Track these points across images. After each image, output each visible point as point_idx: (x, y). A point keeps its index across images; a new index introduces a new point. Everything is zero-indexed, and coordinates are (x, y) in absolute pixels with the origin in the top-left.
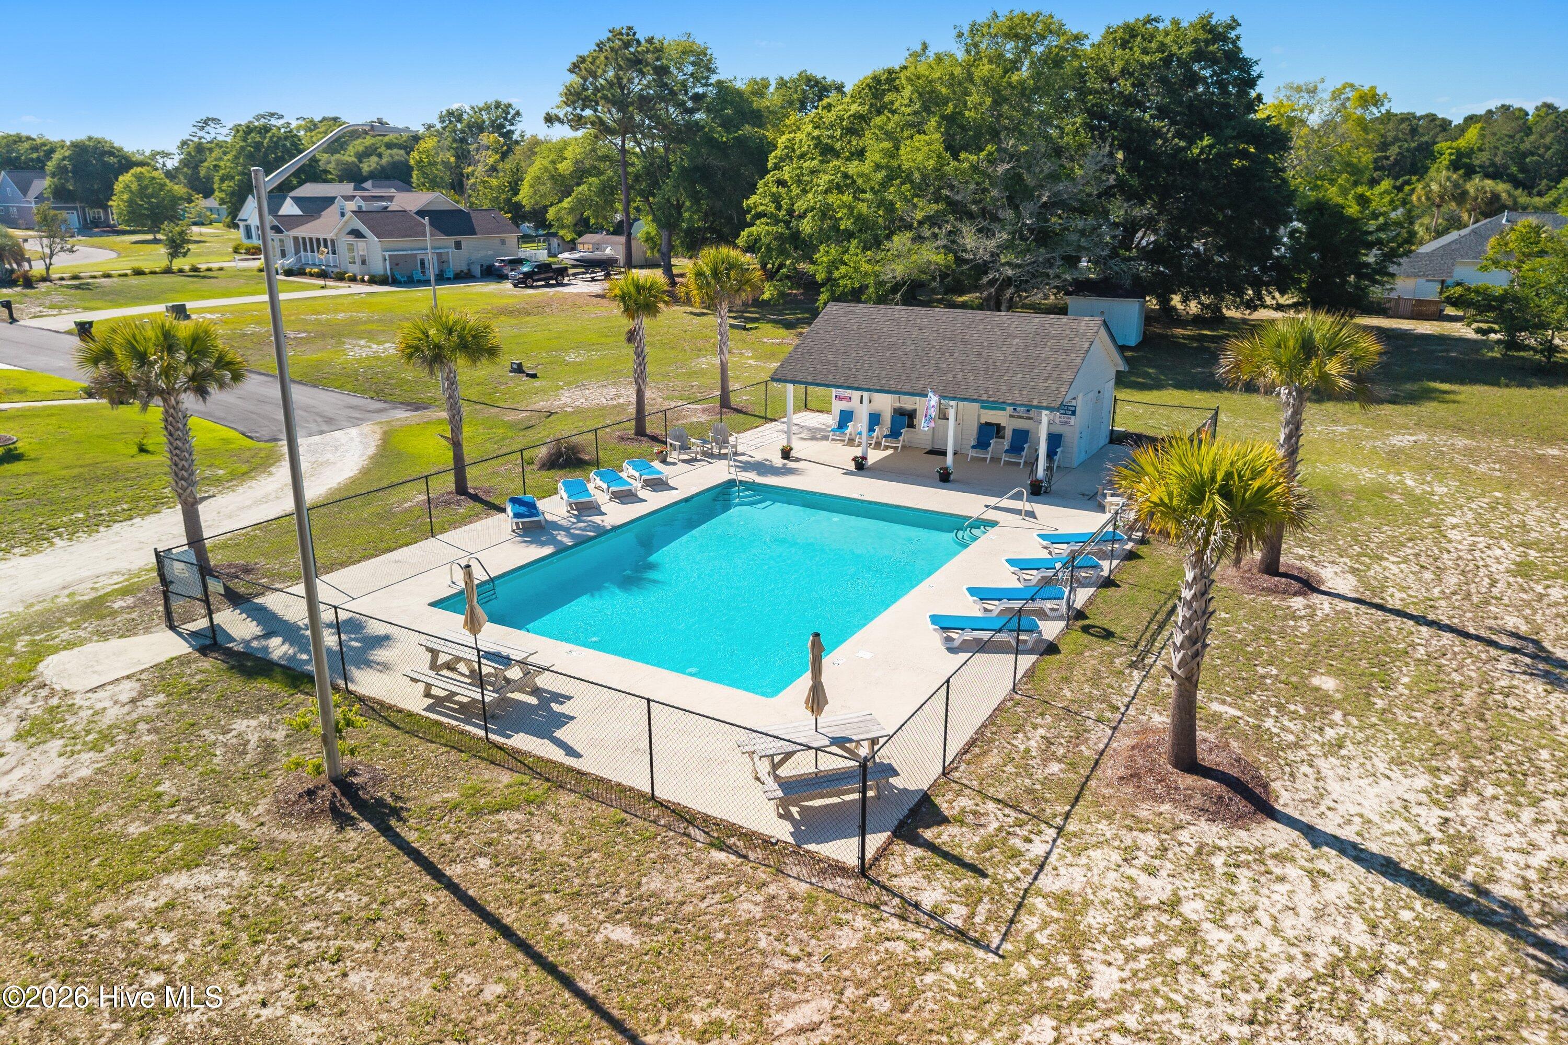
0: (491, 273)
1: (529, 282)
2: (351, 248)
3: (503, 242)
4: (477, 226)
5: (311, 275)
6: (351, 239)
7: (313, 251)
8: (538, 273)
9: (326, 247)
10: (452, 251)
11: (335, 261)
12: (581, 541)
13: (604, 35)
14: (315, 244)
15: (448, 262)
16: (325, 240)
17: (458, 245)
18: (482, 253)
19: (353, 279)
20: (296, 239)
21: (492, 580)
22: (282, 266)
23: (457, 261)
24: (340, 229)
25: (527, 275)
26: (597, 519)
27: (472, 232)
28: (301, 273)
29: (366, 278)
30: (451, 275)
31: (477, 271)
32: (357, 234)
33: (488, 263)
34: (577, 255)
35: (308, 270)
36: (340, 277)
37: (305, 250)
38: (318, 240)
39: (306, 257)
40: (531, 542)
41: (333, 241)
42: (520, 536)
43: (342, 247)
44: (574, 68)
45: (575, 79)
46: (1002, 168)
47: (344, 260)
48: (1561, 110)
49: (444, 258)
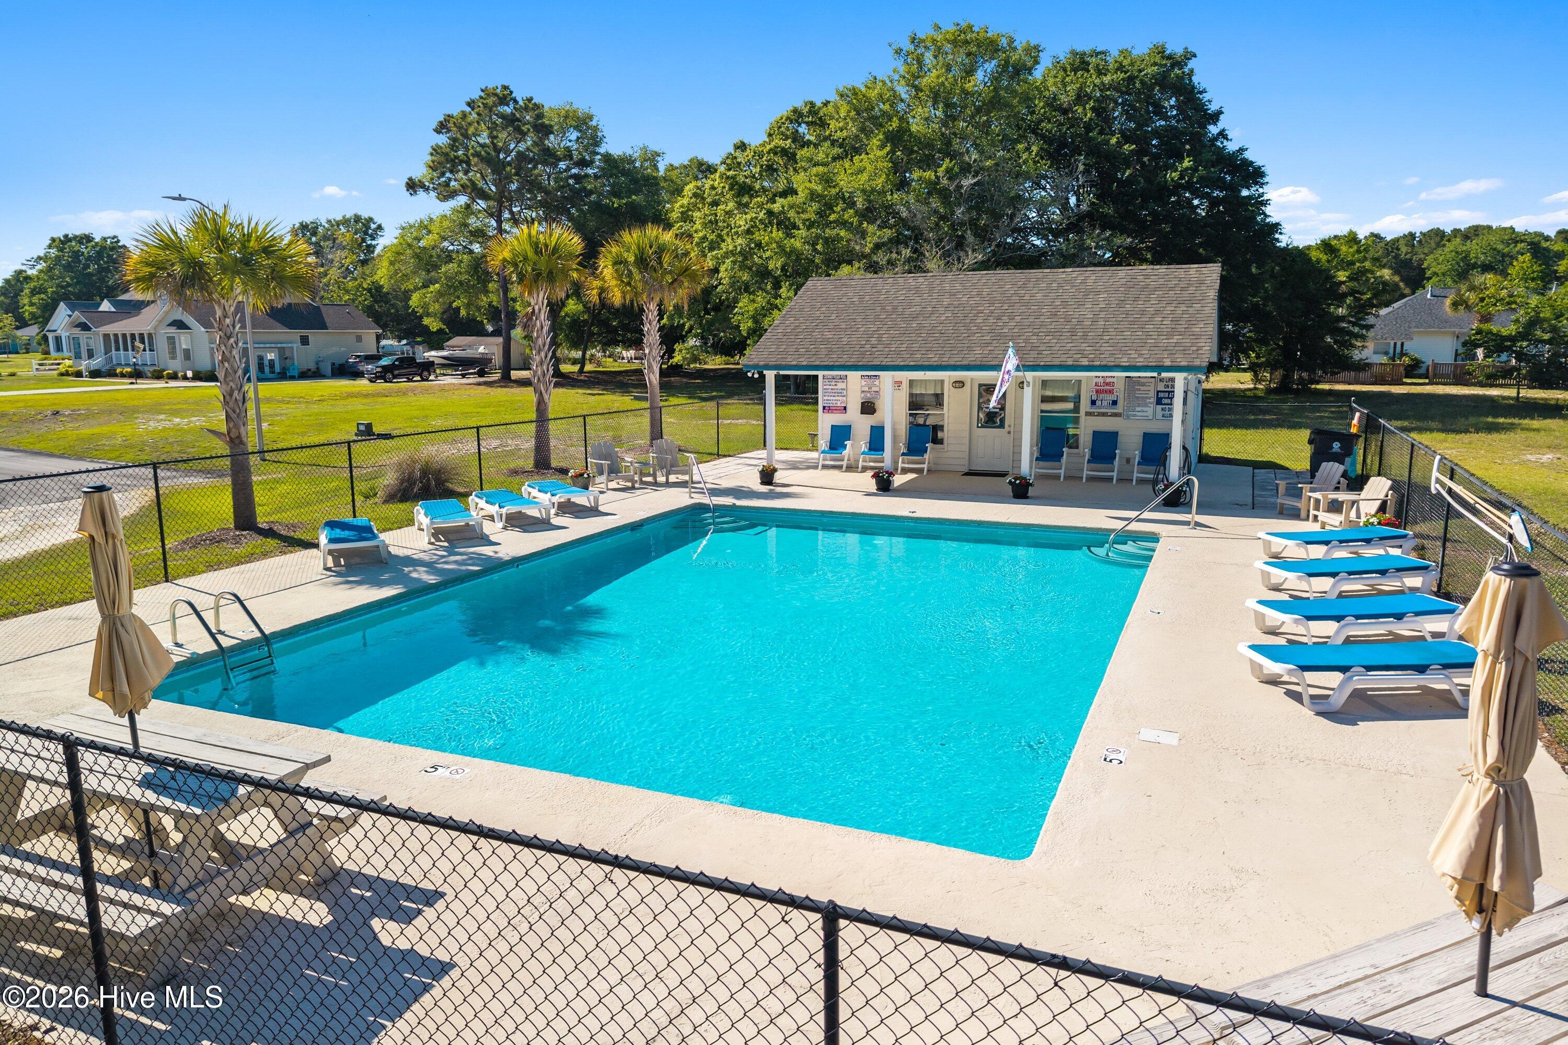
0: (344, 371)
1: (389, 375)
2: (171, 341)
3: (359, 339)
4: (328, 320)
5: (123, 375)
6: (172, 330)
7: (126, 349)
8: (397, 367)
9: (143, 342)
10: (297, 345)
11: (152, 358)
12: (452, 580)
13: (476, 94)
14: (127, 341)
15: (292, 358)
16: (142, 336)
17: (305, 341)
18: (334, 349)
19: (174, 377)
20: (106, 336)
21: (266, 639)
22: (88, 366)
23: (303, 357)
24: (160, 321)
25: (386, 369)
26: (487, 551)
27: (323, 326)
28: (112, 374)
29: (190, 374)
30: (296, 374)
31: (328, 370)
32: (180, 325)
33: (343, 361)
34: (445, 353)
35: (118, 370)
36: (158, 376)
37: (118, 349)
38: (133, 336)
39: (118, 358)
40: (359, 583)
41: (150, 335)
42: (339, 574)
43: (161, 344)
44: (442, 127)
45: (443, 140)
46: (967, 182)
47: (162, 356)
48: (1388, 239)
49: (288, 354)
